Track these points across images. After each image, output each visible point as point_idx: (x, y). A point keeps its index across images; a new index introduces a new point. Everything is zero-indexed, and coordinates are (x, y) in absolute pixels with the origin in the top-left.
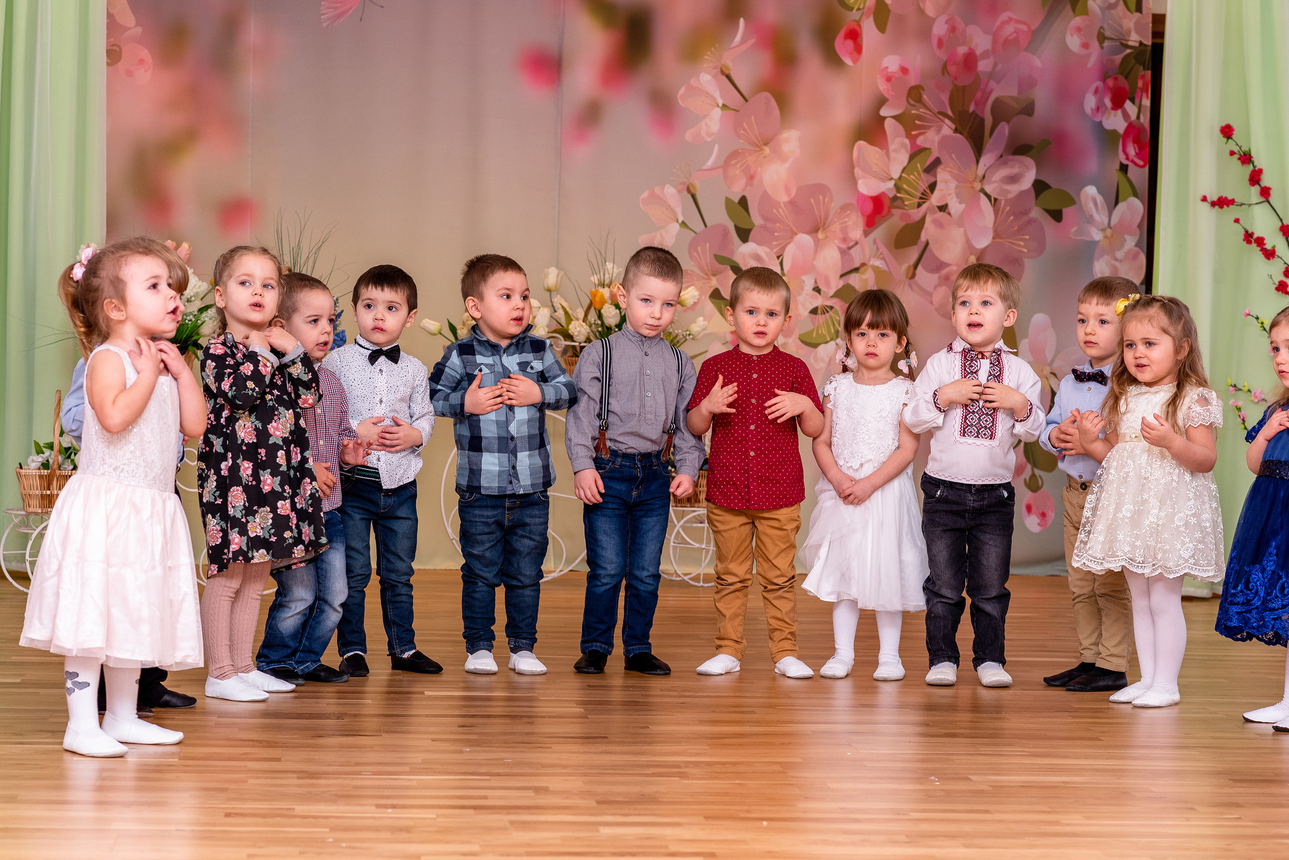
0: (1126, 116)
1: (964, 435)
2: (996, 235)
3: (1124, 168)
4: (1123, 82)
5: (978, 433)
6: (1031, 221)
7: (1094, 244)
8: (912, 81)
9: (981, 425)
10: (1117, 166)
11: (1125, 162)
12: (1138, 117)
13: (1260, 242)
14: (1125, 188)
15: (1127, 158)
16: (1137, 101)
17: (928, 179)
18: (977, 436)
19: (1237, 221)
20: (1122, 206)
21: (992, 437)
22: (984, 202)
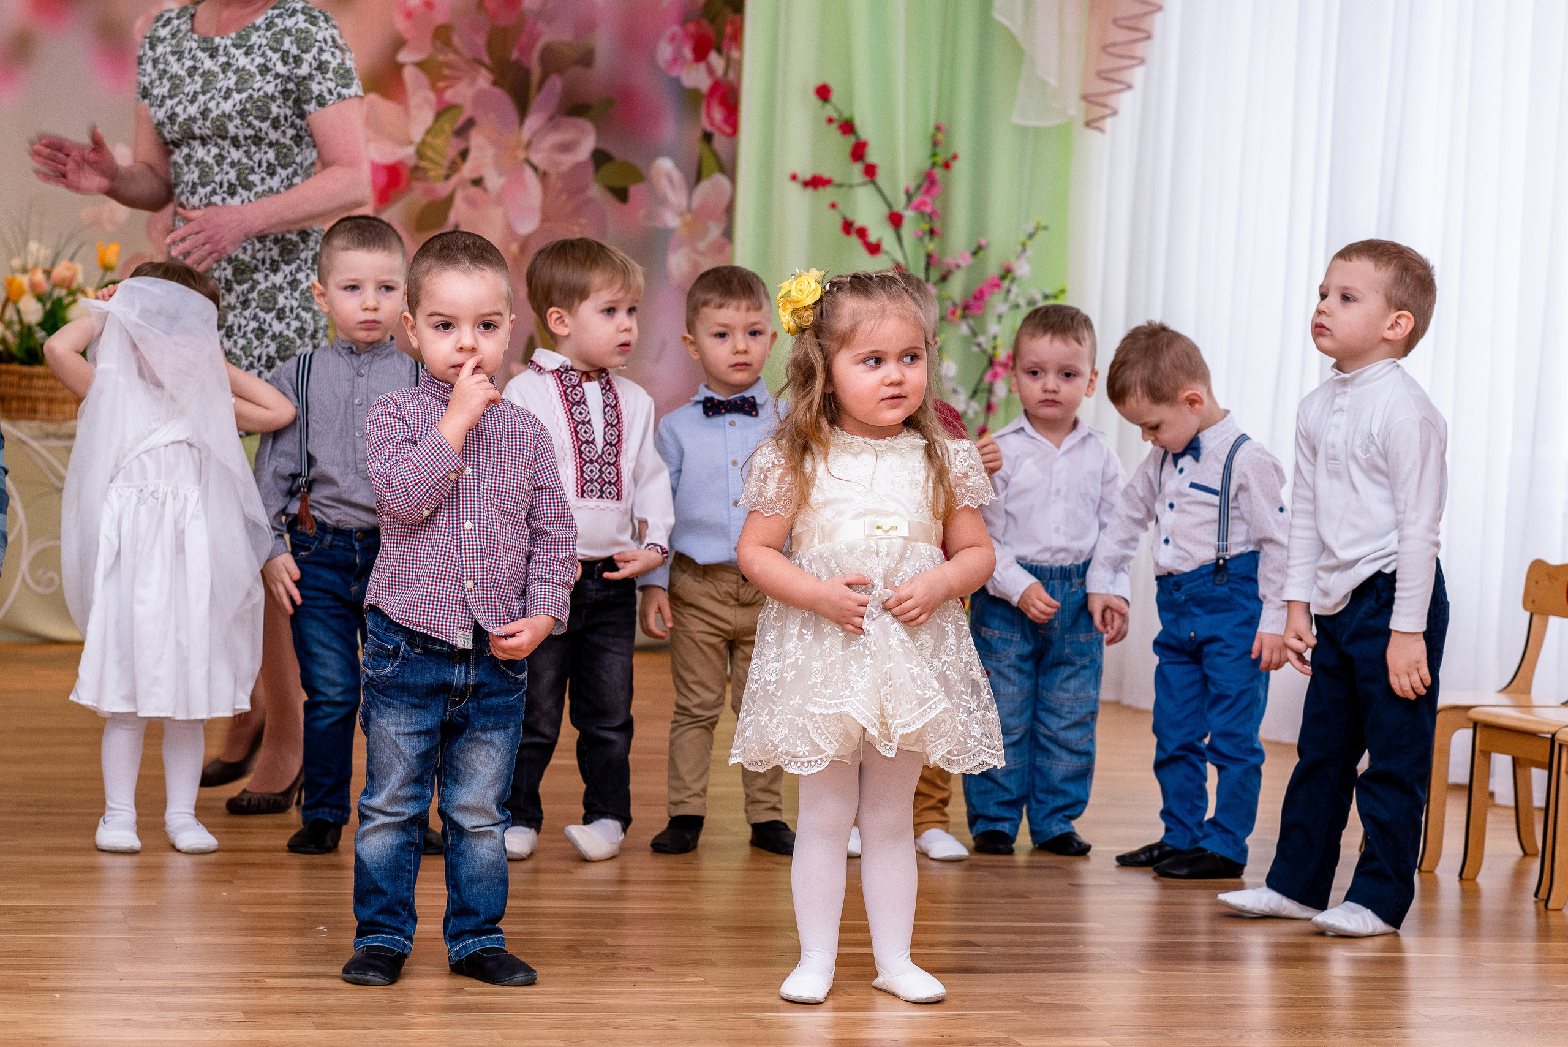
0: (711, 71)
1: (582, 496)
2: (546, 218)
3: (708, 137)
4: (707, 28)
5: (601, 491)
6: (588, 202)
7: (668, 232)
8: (440, 17)
9: (603, 480)
10: (698, 134)
11: (709, 129)
12: (726, 73)
13: (862, 233)
14: (709, 162)
15: (712, 123)
16: (725, 51)
17: (456, 145)
18: (601, 497)
19: (833, 206)
20: (705, 186)
21: (619, 496)
22: (530, 176)
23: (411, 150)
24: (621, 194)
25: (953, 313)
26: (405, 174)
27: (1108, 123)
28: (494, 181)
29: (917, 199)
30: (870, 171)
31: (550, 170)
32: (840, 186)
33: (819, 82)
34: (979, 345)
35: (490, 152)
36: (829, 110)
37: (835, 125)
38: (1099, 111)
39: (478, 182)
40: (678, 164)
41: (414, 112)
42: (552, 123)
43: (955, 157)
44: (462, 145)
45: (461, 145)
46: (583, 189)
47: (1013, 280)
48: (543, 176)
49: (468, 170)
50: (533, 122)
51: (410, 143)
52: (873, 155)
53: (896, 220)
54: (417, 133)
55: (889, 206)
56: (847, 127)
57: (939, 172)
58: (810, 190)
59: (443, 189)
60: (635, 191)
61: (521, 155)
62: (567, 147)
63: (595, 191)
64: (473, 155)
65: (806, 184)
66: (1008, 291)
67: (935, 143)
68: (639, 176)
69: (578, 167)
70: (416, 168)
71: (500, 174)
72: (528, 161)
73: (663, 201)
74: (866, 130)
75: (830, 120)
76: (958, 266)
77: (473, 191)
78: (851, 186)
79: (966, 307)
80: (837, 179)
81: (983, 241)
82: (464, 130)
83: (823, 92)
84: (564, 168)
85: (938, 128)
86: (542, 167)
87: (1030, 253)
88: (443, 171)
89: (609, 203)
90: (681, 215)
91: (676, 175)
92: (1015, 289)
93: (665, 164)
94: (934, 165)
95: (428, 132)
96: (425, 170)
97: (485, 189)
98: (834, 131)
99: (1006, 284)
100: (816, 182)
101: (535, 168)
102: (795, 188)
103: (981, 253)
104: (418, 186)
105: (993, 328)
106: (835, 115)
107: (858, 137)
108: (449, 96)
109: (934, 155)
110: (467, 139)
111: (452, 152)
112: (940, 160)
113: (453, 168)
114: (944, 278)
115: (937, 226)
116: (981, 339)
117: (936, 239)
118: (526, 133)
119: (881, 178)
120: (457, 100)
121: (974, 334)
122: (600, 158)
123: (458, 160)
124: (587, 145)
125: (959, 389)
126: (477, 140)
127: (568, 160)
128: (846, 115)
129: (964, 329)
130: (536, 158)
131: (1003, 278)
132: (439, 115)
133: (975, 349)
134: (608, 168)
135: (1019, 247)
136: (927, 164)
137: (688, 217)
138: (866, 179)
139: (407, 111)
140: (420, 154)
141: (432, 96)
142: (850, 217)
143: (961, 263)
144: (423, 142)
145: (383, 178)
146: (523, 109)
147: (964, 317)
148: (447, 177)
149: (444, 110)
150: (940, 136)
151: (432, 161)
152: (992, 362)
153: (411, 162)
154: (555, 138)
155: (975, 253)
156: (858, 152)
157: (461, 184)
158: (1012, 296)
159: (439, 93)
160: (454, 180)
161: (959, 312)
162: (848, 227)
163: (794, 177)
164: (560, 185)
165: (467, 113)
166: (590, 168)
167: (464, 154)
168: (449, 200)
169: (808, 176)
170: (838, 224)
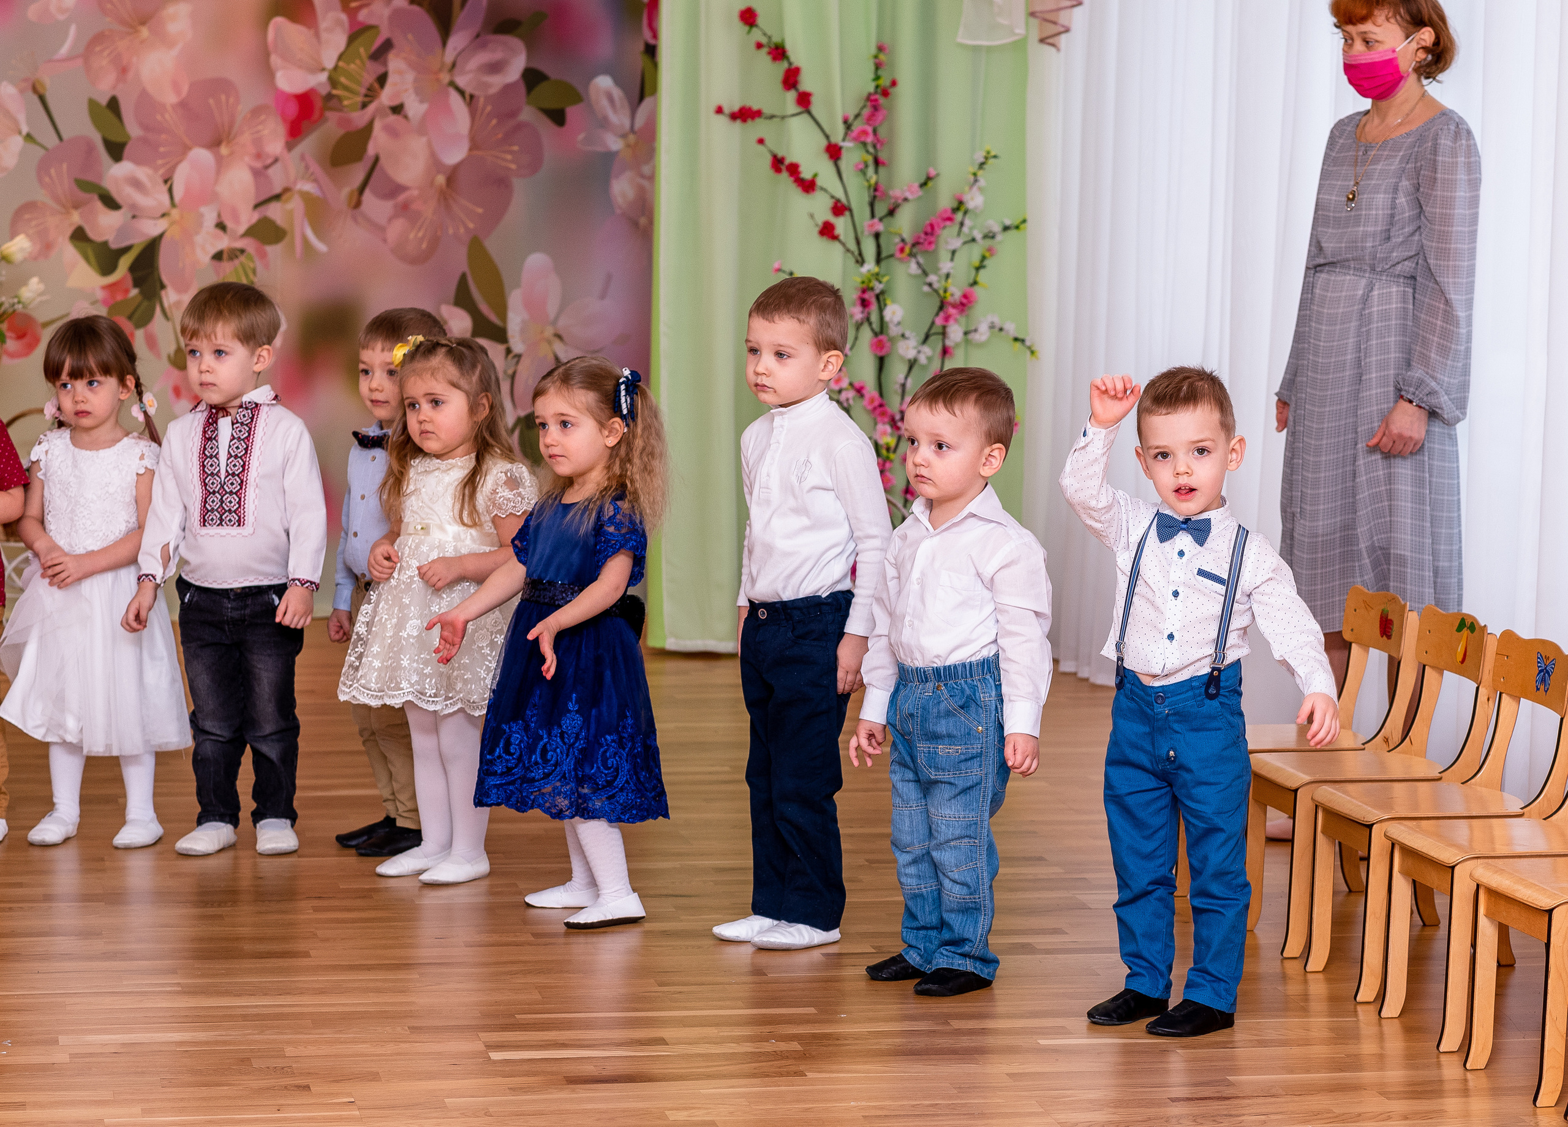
22: (455, 98)
23: (323, 77)
24: (558, 117)
25: (902, 250)
26: (318, 104)
27: (1063, 39)
28: (415, 108)
29: (858, 126)
30: (804, 100)
31: (476, 93)
32: (772, 117)
33: (743, 7)
34: (930, 285)
35: (410, 76)
36: (757, 35)
37: (765, 50)
38: (1052, 29)
39: (398, 109)
40: (618, 82)
41: (324, 36)
42: (478, 41)
43: (894, 83)
44: (380, 70)
45: (377, 69)
46: (513, 114)
47: (966, 213)
48: (470, 100)
49: (386, 97)
50: (458, 41)
51: (323, 69)
52: (806, 83)
53: (834, 152)
54: (329, 59)
55: (827, 137)
56: (778, 53)
58: (738, 123)
59: (360, 118)
60: (573, 113)
61: (445, 78)
62: (495, 68)
63: (528, 114)
64: (391, 80)
65: (734, 116)
66: (962, 224)
67: (878, 66)
68: (576, 97)
69: (508, 88)
70: (329, 97)
71: (422, 101)
72: (452, 84)
73: (604, 123)
74: (798, 55)
75: (759, 46)
76: (906, 200)
77: (393, 118)
78: (783, 118)
79: (916, 244)
80: (766, 111)
81: (933, 172)
82: (381, 53)
83: (748, 17)
84: (493, 91)
85: (881, 48)
86: (469, 90)
87: (982, 182)
88: (359, 99)
89: (545, 127)
90: (624, 136)
91: (617, 93)
92: (968, 222)
93: (604, 82)
94: (877, 89)
95: (340, 58)
96: (339, 99)
97: (406, 117)
98: (763, 56)
99: (959, 216)
100: (744, 115)
101: (461, 92)
102: (722, 121)
103: (930, 184)
104: (332, 117)
105: (946, 266)
106: (764, 40)
107: (790, 64)
108: (363, 16)
109: (877, 78)
110: (385, 64)
111: (369, 77)
112: (884, 82)
113: (371, 95)
114: (891, 212)
115: (882, 156)
116: (932, 278)
117: (881, 169)
118: (450, 55)
119: (816, 107)
120: (372, 21)
121: (925, 273)
122: (532, 78)
123: (376, 86)
124: (517, 65)
125: (908, 334)
126: (395, 63)
127: (497, 82)
128: (776, 39)
129: (913, 268)
130: (461, 81)
131: (956, 210)
132: (352, 39)
133: (926, 289)
134: (542, 88)
135: (972, 178)
136: (871, 88)
137: (632, 138)
138: (799, 109)
139: (317, 35)
140: (333, 81)
141: (344, 17)
142: (780, 155)
143: (908, 195)
144: (336, 68)
145: (293, 109)
146: (445, 27)
147: (912, 255)
148: (364, 106)
149: (357, 32)
150: (882, 57)
151: (346, 88)
152: (944, 302)
153: (324, 91)
154: (483, 57)
155: (923, 185)
156: (791, 79)
157: (379, 111)
158: (965, 229)
159: (352, 13)
160: (372, 108)
161: (907, 250)
162: (777, 163)
163: (719, 110)
164: (489, 108)
165: (384, 34)
166: (522, 89)
167: (382, 79)
168: (369, 128)
169: (736, 108)
170: (768, 159)
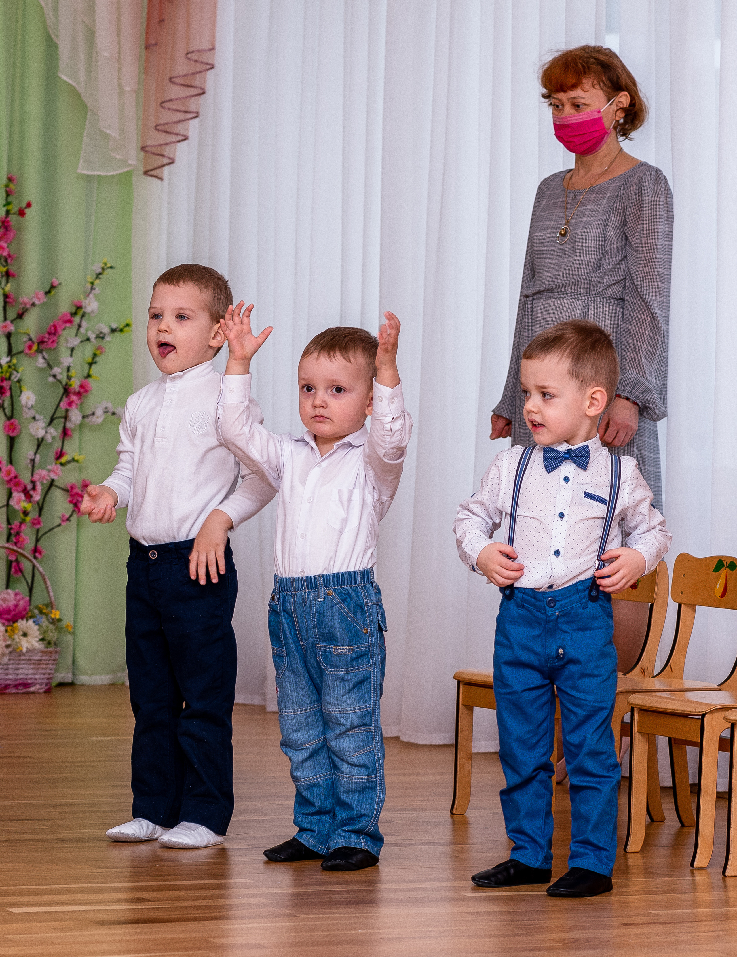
25: (30, 347)
27: (166, 171)
34: (54, 376)
38: (157, 161)
43: (29, 205)
47: (83, 316)
57: (13, 219)
66: (79, 326)
67: (8, 193)
76: (33, 304)
79: (41, 342)
81: (56, 282)
85: (10, 179)
87: (97, 291)
92: (84, 324)
94: (8, 212)
99: (77, 320)
103: (53, 292)
105: (66, 360)
109: (8, 203)
112: (14, 208)
114: (20, 316)
115: (13, 269)
116: (56, 370)
117: (11, 279)
121: (50, 367)
125: (37, 417)
129: (40, 362)
131: (74, 314)
133: (51, 379)
135: (89, 286)
143: (35, 300)
147: (40, 351)
150: (12, 186)
152: (67, 391)
155: (48, 293)
158: (82, 330)
161: (35, 347)
